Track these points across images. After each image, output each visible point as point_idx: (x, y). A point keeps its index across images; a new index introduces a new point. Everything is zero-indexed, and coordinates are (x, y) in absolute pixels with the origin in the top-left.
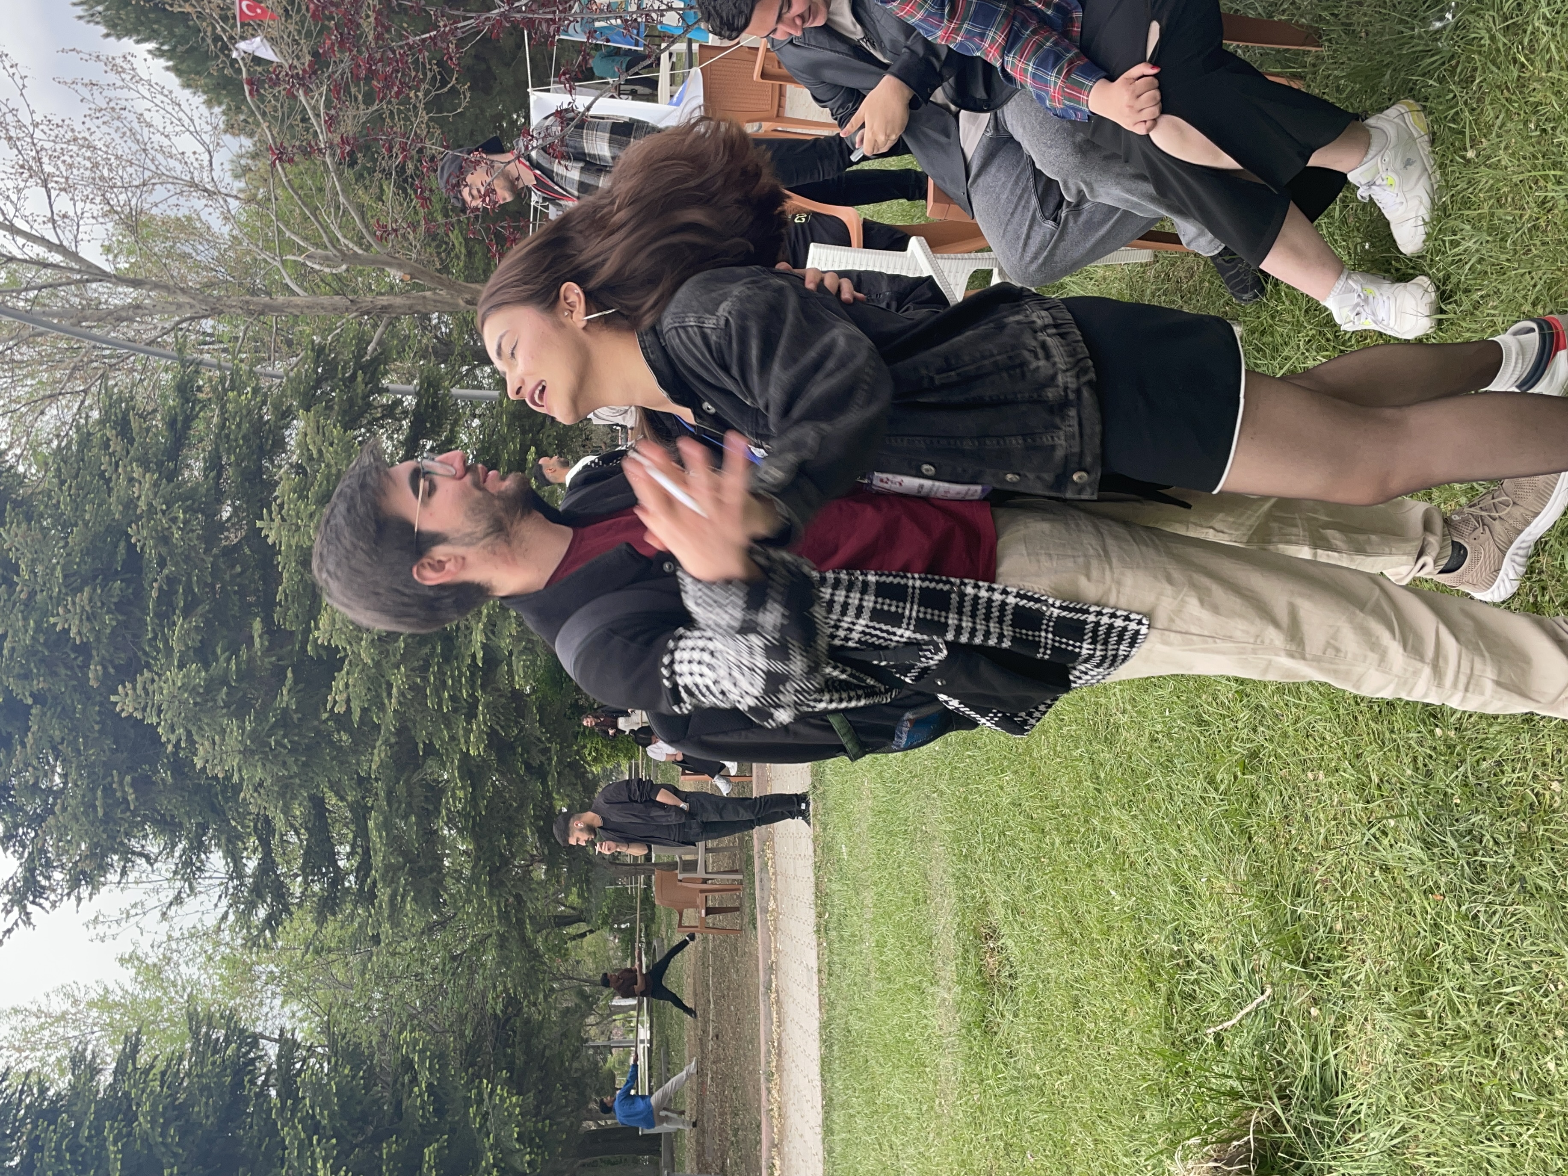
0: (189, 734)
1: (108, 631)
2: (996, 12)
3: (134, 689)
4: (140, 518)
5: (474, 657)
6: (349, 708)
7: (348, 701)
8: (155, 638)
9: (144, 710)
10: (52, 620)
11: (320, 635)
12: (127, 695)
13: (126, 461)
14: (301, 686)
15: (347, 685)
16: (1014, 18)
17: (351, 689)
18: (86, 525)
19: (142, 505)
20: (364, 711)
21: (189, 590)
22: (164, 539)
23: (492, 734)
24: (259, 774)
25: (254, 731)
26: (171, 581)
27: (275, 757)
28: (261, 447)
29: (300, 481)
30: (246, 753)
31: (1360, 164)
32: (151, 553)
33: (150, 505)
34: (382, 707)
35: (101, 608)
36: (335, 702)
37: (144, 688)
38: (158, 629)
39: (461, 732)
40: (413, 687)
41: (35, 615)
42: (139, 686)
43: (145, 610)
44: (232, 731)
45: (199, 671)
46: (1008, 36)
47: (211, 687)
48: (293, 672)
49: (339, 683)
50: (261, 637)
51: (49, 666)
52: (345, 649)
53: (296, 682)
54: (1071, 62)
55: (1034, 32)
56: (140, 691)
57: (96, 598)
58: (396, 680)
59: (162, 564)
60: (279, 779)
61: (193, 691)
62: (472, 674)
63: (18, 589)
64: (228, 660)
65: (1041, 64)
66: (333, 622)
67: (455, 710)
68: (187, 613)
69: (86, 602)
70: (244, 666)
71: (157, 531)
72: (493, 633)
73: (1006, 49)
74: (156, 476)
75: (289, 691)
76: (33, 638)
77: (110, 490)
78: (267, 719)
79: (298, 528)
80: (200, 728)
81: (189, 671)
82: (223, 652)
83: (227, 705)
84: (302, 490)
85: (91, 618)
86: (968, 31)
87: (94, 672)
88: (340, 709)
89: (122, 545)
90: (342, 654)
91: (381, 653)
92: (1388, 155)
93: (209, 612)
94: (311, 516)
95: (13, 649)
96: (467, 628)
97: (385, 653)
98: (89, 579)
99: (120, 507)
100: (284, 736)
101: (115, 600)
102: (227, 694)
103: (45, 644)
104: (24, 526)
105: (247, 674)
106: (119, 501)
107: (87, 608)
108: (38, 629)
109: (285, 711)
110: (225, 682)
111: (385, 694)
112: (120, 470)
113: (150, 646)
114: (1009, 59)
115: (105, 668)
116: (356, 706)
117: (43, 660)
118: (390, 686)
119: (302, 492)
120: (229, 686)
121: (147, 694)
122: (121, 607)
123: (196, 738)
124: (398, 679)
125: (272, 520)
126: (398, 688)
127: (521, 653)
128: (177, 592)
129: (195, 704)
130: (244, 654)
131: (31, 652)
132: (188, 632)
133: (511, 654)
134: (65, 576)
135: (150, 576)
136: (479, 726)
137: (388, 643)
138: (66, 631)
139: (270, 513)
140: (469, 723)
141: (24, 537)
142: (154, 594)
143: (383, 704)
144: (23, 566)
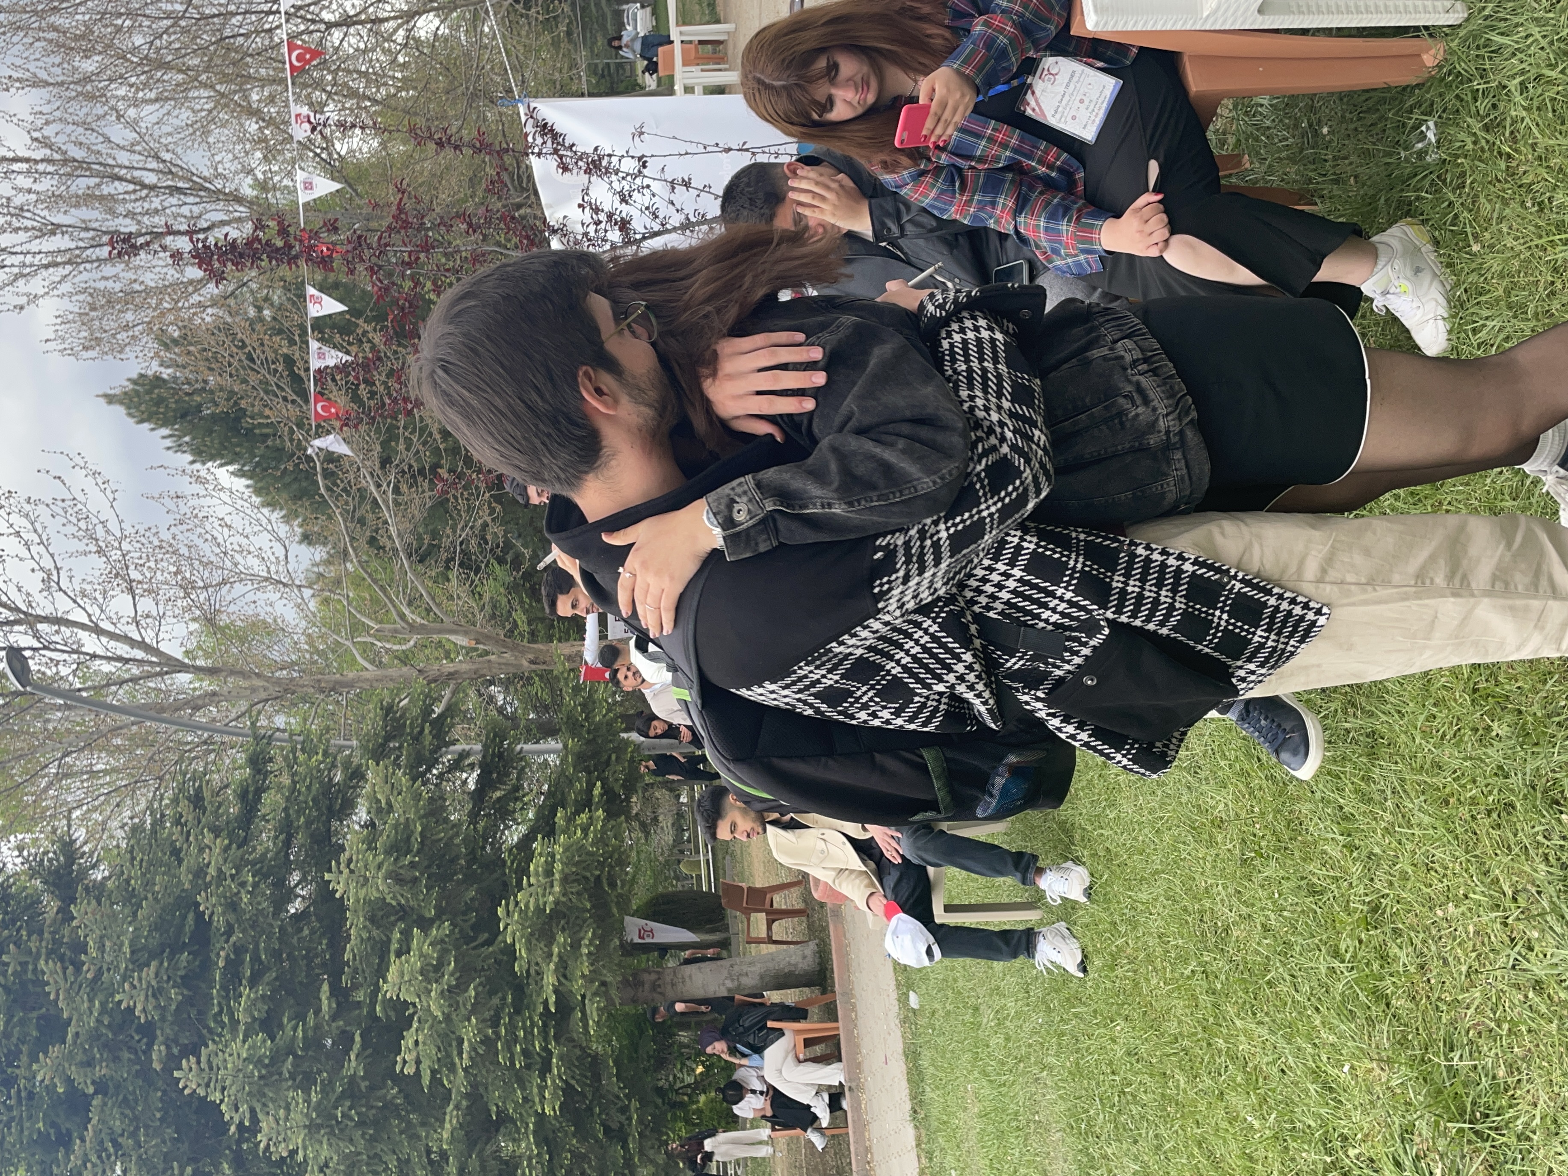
0: (253, 1111)
1: (173, 1007)
2: (1003, 181)
3: (198, 1062)
4: (207, 886)
5: (546, 1003)
6: (418, 1068)
7: (418, 1062)
8: (221, 1012)
9: (208, 1085)
10: (118, 997)
11: (389, 989)
12: (191, 1069)
13: (198, 831)
14: (370, 1051)
15: (417, 1043)
16: (1021, 184)
17: (421, 1046)
18: (156, 899)
19: (212, 871)
20: (434, 1072)
21: (256, 958)
22: (232, 905)
23: (568, 1090)
24: (325, 1152)
25: (319, 1103)
26: (239, 950)
27: (341, 1131)
28: (330, 808)
29: (369, 834)
30: (312, 1128)
31: (1371, 274)
32: (219, 921)
33: (220, 870)
34: (452, 1068)
35: (168, 981)
36: (405, 1062)
37: (209, 1062)
38: (224, 1003)
39: (535, 1090)
40: (487, 1041)
41: (101, 996)
42: (203, 1059)
43: (211, 984)
44: (297, 1104)
45: (264, 1041)
46: (1017, 200)
47: (276, 1059)
48: (361, 1035)
49: (408, 1042)
50: (328, 999)
51: (112, 1049)
52: (414, 1005)
53: (364, 1047)
54: (1079, 210)
55: (1041, 193)
56: (204, 1065)
57: (163, 971)
58: (467, 1033)
59: (229, 932)
60: (346, 1157)
61: (259, 1063)
62: (545, 1025)
63: (85, 968)
64: (295, 1029)
65: (1052, 217)
66: (402, 974)
67: (528, 1067)
68: (253, 983)
69: (152, 975)
70: (310, 1033)
71: (225, 897)
72: (565, 976)
73: (1018, 211)
74: (226, 842)
75: (357, 1056)
76: (97, 1021)
77: (180, 861)
78: (333, 1091)
79: (366, 880)
80: (265, 1105)
81: (255, 1043)
82: (289, 1021)
83: (293, 1077)
84: (369, 844)
85: (158, 992)
86: (979, 202)
87: (158, 1051)
88: (410, 1070)
89: (191, 917)
90: (411, 1011)
91: (451, 1006)
92: (1398, 264)
93: (276, 979)
94: (379, 867)
95: (77, 1034)
96: (538, 973)
97: (455, 1006)
98: (155, 954)
99: (190, 877)
100: (350, 1109)
101: (181, 973)
102: (295, 1065)
103: (109, 1026)
104: (94, 902)
105: (313, 1043)
106: (189, 871)
107: (154, 983)
108: (103, 1010)
109: (353, 1078)
110: (291, 1051)
111: (455, 1053)
112: (191, 838)
113: (216, 1021)
114: (1021, 219)
115: (168, 1047)
116: (425, 1066)
117: (106, 1046)
118: (461, 1041)
119: (370, 843)
120: (296, 1056)
121: (211, 1068)
122: (187, 981)
123: (260, 1116)
124: (469, 1032)
125: (341, 872)
126: (469, 1040)
127: (595, 994)
128: (242, 962)
129: (261, 1077)
130: (311, 1020)
131: (95, 1036)
132: (254, 1003)
133: (584, 997)
134: (133, 952)
135: (218, 946)
136: (554, 1081)
137: (458, 994)
138: (130, 1010)
139: (338, 864)
140: (544, 1079)
141: (94, 914)
142: (221, 964)
143: (453, 1064)
144: (91, 943)
